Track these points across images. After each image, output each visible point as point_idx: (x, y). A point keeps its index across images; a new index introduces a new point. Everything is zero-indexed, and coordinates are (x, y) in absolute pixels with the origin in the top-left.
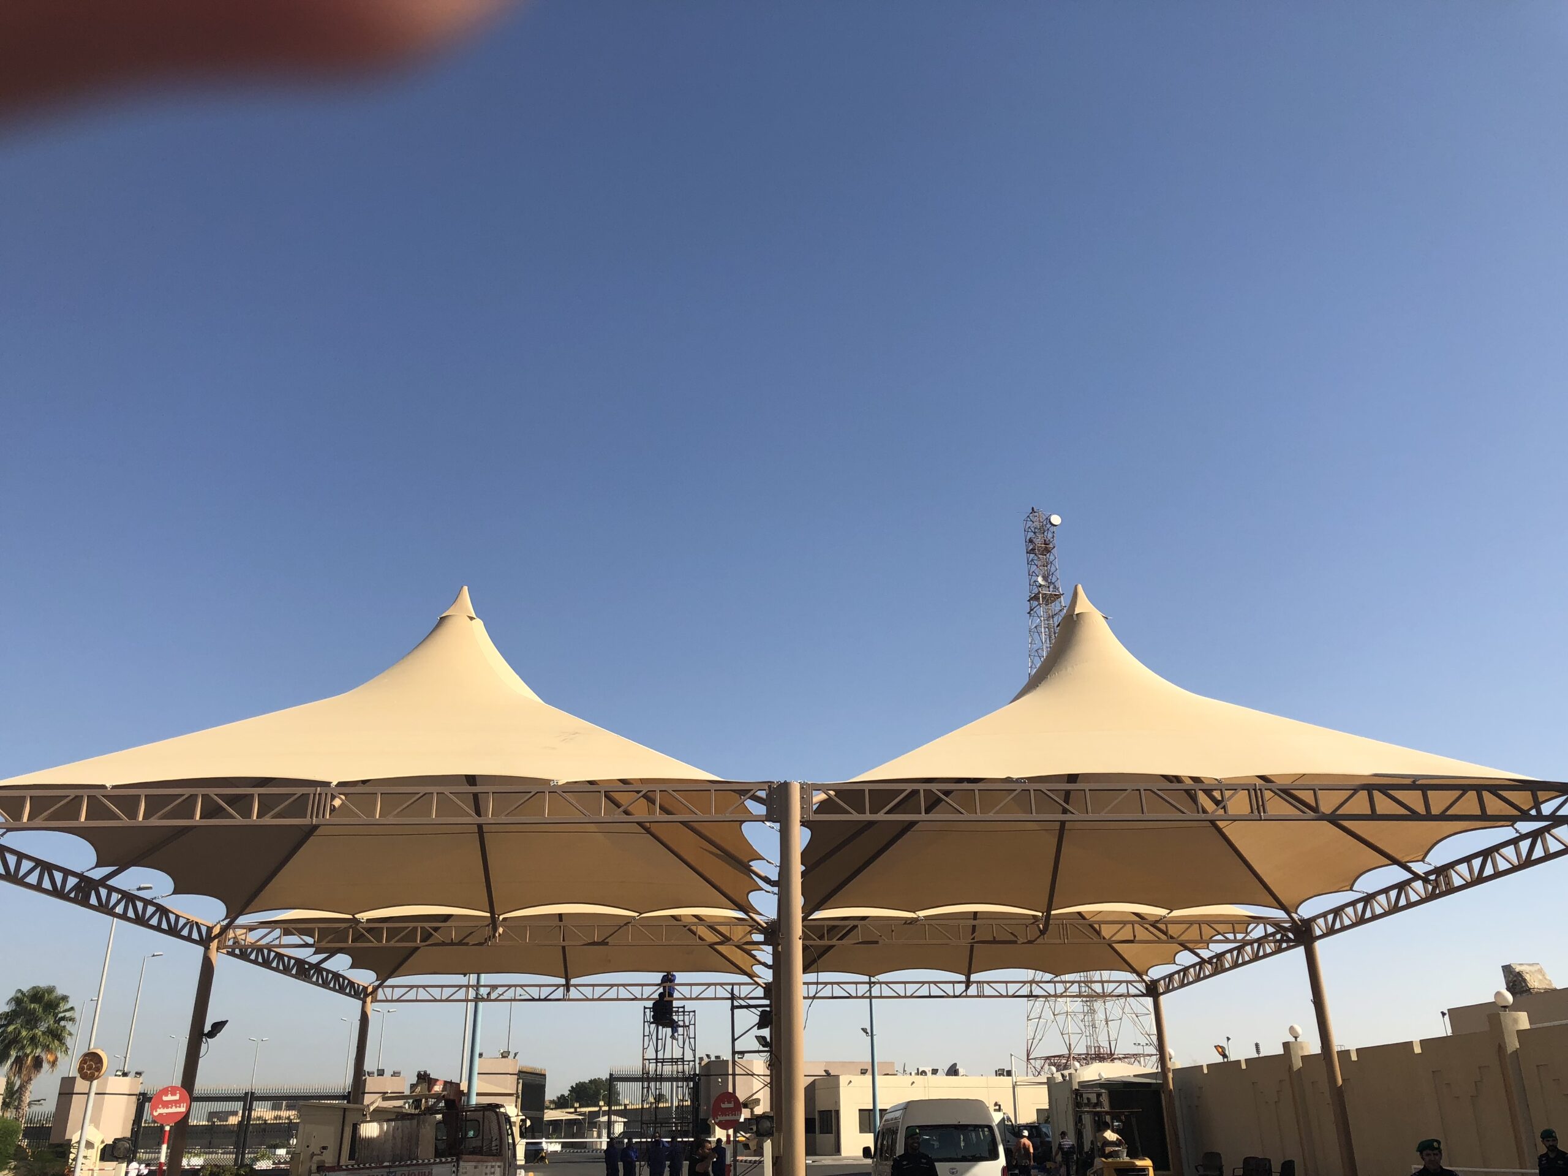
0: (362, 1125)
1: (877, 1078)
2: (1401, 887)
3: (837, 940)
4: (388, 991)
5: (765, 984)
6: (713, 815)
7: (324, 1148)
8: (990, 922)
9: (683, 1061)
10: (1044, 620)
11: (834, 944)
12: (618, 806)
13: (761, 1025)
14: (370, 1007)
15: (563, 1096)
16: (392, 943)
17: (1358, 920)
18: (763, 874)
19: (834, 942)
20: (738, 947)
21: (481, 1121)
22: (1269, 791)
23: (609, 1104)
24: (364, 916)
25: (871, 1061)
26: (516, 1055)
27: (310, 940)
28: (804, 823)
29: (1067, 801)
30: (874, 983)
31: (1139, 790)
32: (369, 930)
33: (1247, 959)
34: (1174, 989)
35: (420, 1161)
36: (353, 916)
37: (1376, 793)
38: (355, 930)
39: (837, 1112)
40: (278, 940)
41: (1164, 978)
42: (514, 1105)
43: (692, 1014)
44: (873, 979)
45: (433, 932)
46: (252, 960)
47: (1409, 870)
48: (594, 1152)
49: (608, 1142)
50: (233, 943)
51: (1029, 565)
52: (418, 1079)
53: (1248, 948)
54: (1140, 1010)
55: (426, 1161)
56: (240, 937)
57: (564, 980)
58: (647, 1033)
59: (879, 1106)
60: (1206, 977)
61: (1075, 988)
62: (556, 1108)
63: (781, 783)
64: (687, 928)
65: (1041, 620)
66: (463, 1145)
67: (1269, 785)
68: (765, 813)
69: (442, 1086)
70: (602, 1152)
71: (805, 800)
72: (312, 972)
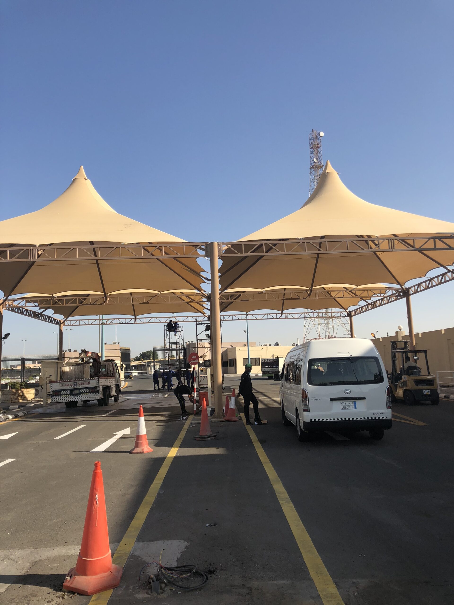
0: (63, 367)
1: (250, 347)
2: (443, 275)
3: (234, 300)
4: (69, 322)
5: (208, 316)
6: (185, 255)
7: (51, 375)
8: (290, 292)
9: (179, 343)
10: (316, 176)
11: (233, 301)
12: (149, 252)
13: (206, 330)
14: (63, 328)
15: (137, 357)
16: (68, 305)
17: (426, 287)
18: (205, 277)
19: (232, 300)
20: (197, 303)
21: (106, 365)
22: (396, 240)
23: (154, 359)
24: (56, 295)
25: (247, 342)
26: (119, 343)
27: (37, 304)
28: (220, 258)
29: (320, 247)
30: (248, 315)
31: (347, 241)
32: (59, 300)
33: (385, 303)
34: (358, 314)
35: (85, 379)
36: (52, 295)
37: (437, 240)
38: (54, 301)
39: (236, 359)
40: (25, 304)
41: (354, 310)
42: (119, 360)
43: (182, 327)
44: (247, 313)
45: (83, 301)
46: (16, 312)
47: (447, 269)
48: (150, 375)
49: (154, 372)
50: (9, 306)
51: (311, 154)
52: (82, 352)
53: (385, 299)
54: (345, 322)
55: (87, 379)
56: (11, 304)
57: (134, 316)
58: (165, 334)
59: (250, 357)
60: (369, 310)
61: (321, 315)
62: (135, 361)
63: (210, 243)
64: (178, 297)
65: (314, 177)
66: (100, 374)
67: (396, 238)
68: (205, 254)
69: (91, 354)
70: (152, 375)
71: (220, 249)
72: (39, 316)
